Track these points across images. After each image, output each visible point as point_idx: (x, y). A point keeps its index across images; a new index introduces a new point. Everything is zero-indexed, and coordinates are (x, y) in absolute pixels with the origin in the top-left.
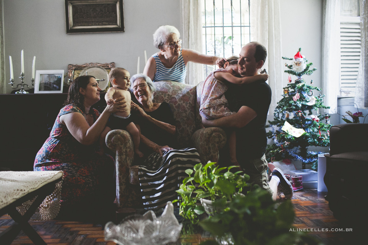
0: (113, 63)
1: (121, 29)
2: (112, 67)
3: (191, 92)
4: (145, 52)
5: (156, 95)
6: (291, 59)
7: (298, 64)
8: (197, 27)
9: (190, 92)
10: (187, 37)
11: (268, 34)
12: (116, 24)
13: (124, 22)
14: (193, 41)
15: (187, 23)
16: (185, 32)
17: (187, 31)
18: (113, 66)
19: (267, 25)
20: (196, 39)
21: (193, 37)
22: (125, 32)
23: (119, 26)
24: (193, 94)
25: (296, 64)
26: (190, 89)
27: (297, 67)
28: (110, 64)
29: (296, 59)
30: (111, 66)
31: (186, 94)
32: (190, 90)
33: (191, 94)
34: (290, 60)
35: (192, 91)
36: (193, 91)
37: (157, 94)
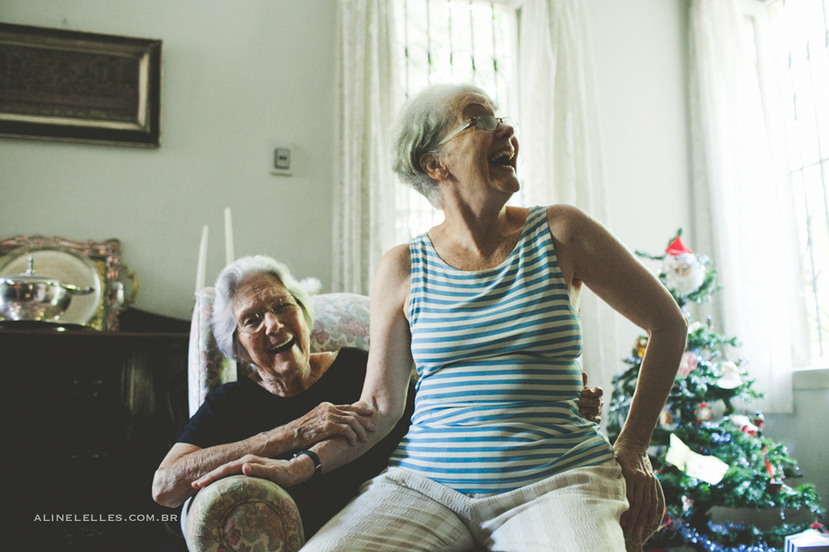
0: (114, 243)
1: (149, 138)
2: (110, 252)
6: (660, 258)
7: (683, 270)
12: (134, 119)
13: (161, 118)
18: (113, 251)
22: (163, 150)
23: (145, 128)
25: (677, 270)
27: (679, 278)
28: (103, 244)
29: (678, 257)
30: (107, 250)
34: (653, 258)
37: (331, 338)
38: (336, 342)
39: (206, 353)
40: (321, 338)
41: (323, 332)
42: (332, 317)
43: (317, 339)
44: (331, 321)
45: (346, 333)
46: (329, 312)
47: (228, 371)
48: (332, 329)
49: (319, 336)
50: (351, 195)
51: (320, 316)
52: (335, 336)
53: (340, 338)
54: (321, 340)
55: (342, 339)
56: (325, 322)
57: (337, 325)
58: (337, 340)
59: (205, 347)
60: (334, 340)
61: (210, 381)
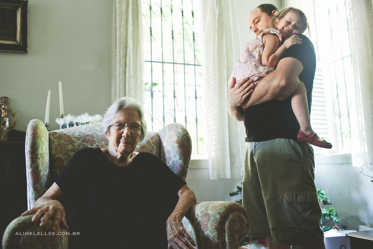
1: (22, 48)
3: (153, 142)
4: (60, 83)
5: (96, 145)
8: (137, 55)
9: (151, 141)
10: (123, 67)
11: (226, 72)
12: (15, 40)
13: (28, 39)
14: (132, 73)
15: (123, 48)
16: (120, 60)
17: (123, 59)
19: (225, 60)
20: (136, 71)
21: (132, 67)
22: (29, 54)
23: (20, 43)
24: (156, 146)
26: (151, 136)
31: (146, 145)
32: (152, 139)
33: (153, 145)
35: (154, 139)
36: (156, 140)
38: (99, 146)
39: (30, 151)
40: (92, 143)
41: (93, 140)
42: (98, 133)
43: (90, 143)
44: (97, 135)
45: (104, 141)
46: (97, 130)
47: (43, 160)
48: (98, 139)
49: (91, 142)
50: (120, 75)
51: (92, 133)
52: (99, 142)
53: (101, 144)
54: (92, 144)
55: (103, 144)
56: (95, 135)
57: (100, 137)
58: (100, 144)
59: (30, 149)
60: (99, 144)
61: (32, 165)
